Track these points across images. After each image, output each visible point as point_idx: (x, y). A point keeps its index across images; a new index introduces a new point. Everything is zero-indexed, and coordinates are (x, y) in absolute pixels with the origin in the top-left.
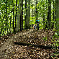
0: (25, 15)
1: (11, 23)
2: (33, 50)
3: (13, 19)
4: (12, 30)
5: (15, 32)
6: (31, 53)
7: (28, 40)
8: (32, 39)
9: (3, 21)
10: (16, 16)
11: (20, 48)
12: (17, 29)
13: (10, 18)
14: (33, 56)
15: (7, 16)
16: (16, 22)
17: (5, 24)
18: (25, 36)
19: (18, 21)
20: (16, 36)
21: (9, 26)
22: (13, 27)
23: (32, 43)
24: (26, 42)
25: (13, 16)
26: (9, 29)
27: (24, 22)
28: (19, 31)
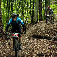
0: (45, 2)
1: (27, 12)
2: (54, 44)
3: (31, 7)
4: (30, 20)
5: (33, 23)
6: (52, 47)
7: (48, 32)
8: (53, 31)
9: (18, 10)
10: (34, 4)
12: (35, 20)
13: (26, 6)
14: (54, 51)
15: (22, 4)
18: (45, 27)
19: (36, 10)
20: (34, 28)
21: (25, 15)
22: (30, 17)
23: (53, 35)
24: (46, 35)
25: (30, 4)
27: (43, 10)
28: (37, 22)
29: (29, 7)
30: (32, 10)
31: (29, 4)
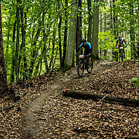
0: (88, 27)
1: (54, 46)
2: (106, 110)
3: (60, 37)
4: (58, 62)
5: (64, 67)
6: (102, 116)
7: (94, 86)
8: (104, 84)
9: (35, 43)
10: (66, 30)
11: (75, 106)
12: (69, 62)
13: (51, 34)
14: (106, 124)
15: (44, 31)
16: (65, 45)
17: (40, 50)
18: (88, 76)
19: (71, 43)
20: (66, 78)
21: (49, 53)
22: (58, 56)
23: (103, 93)
24: (90, 92)
25: (59, 31)
26: (49, 62)
28: (73, 66)
29: (57, 36)
30: (62, 42)
31: (57, 32)
